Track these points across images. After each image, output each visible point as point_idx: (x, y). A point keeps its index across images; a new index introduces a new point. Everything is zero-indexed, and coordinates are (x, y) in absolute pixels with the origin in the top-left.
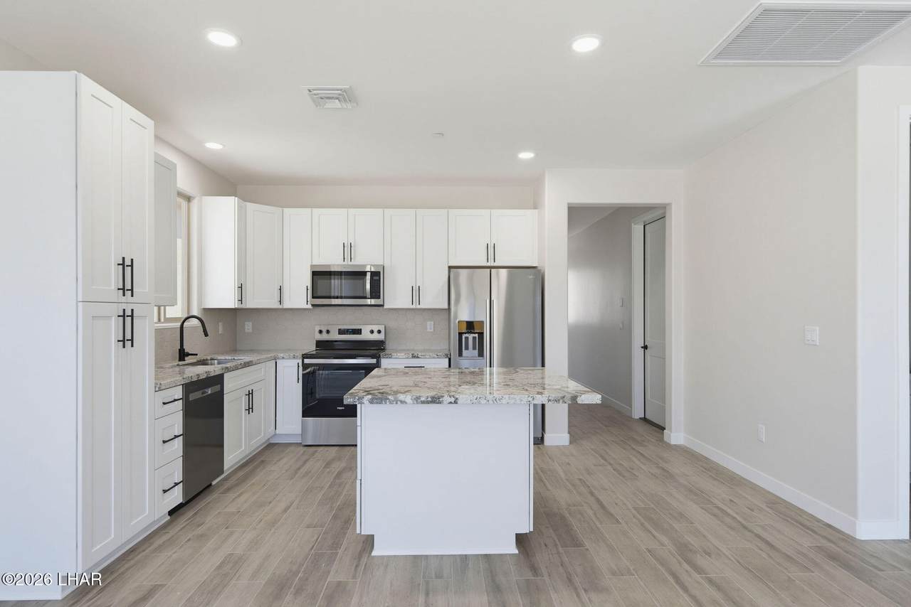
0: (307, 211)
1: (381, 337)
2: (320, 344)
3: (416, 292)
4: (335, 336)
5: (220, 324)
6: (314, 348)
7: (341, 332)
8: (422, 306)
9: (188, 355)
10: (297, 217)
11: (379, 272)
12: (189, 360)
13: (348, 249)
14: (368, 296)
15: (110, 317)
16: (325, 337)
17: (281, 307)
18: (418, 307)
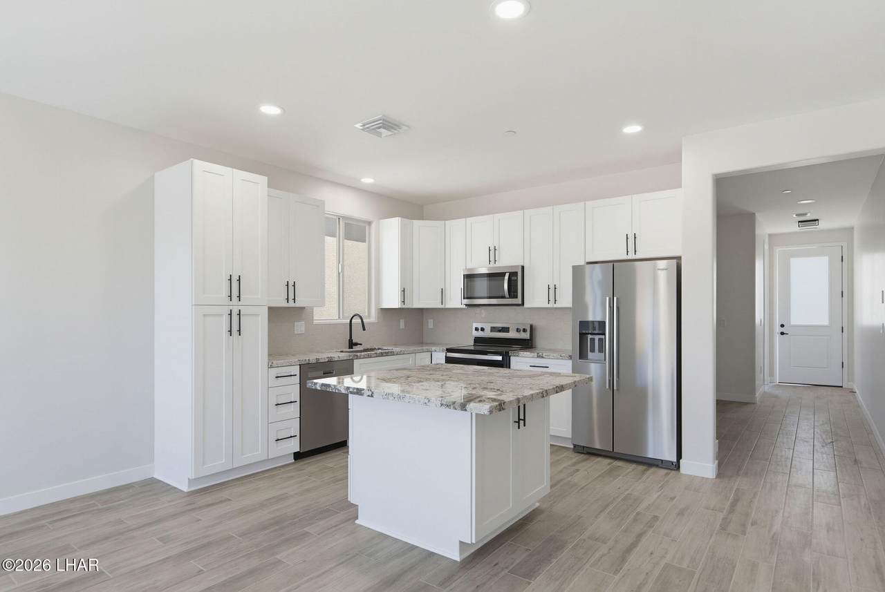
0: (462, 221)
1: (526, 336)
2: (478, 340)
3: (553, 291)
4: (487, 334)
5: (401, 321)
6: (472, 343)
7: (493, 329)
8: (558, 305)
9: (356, 344)
10: (456, 227)
11: (517, 272)
12: (356, 348)
13: (493, 252)
14: (507, 295)
15: (221, 315)
16: (480, 334)
17: (442, 307)
18: (555, 306)
